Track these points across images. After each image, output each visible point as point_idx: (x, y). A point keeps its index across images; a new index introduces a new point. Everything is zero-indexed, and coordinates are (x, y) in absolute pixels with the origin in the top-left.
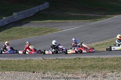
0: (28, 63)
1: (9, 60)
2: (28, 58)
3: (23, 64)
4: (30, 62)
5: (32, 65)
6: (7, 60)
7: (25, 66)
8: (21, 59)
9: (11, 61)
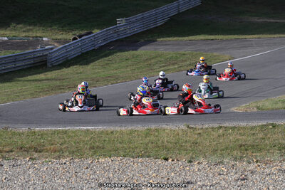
0: (152, 138)
1: (107, 131)
2: (153, 127)
3: (142, 140)
4: (157, 134)
5: (163, 142)
6: (102, 132)
7: (147, 145)
8: (136, 129)
9: (112, 132)
